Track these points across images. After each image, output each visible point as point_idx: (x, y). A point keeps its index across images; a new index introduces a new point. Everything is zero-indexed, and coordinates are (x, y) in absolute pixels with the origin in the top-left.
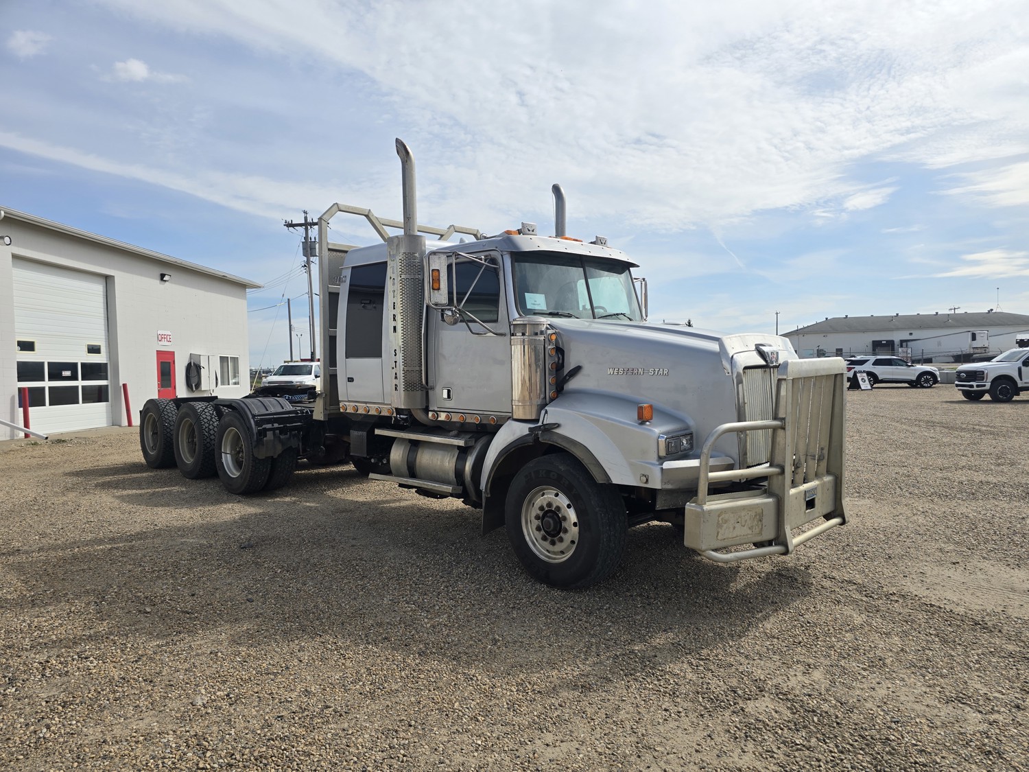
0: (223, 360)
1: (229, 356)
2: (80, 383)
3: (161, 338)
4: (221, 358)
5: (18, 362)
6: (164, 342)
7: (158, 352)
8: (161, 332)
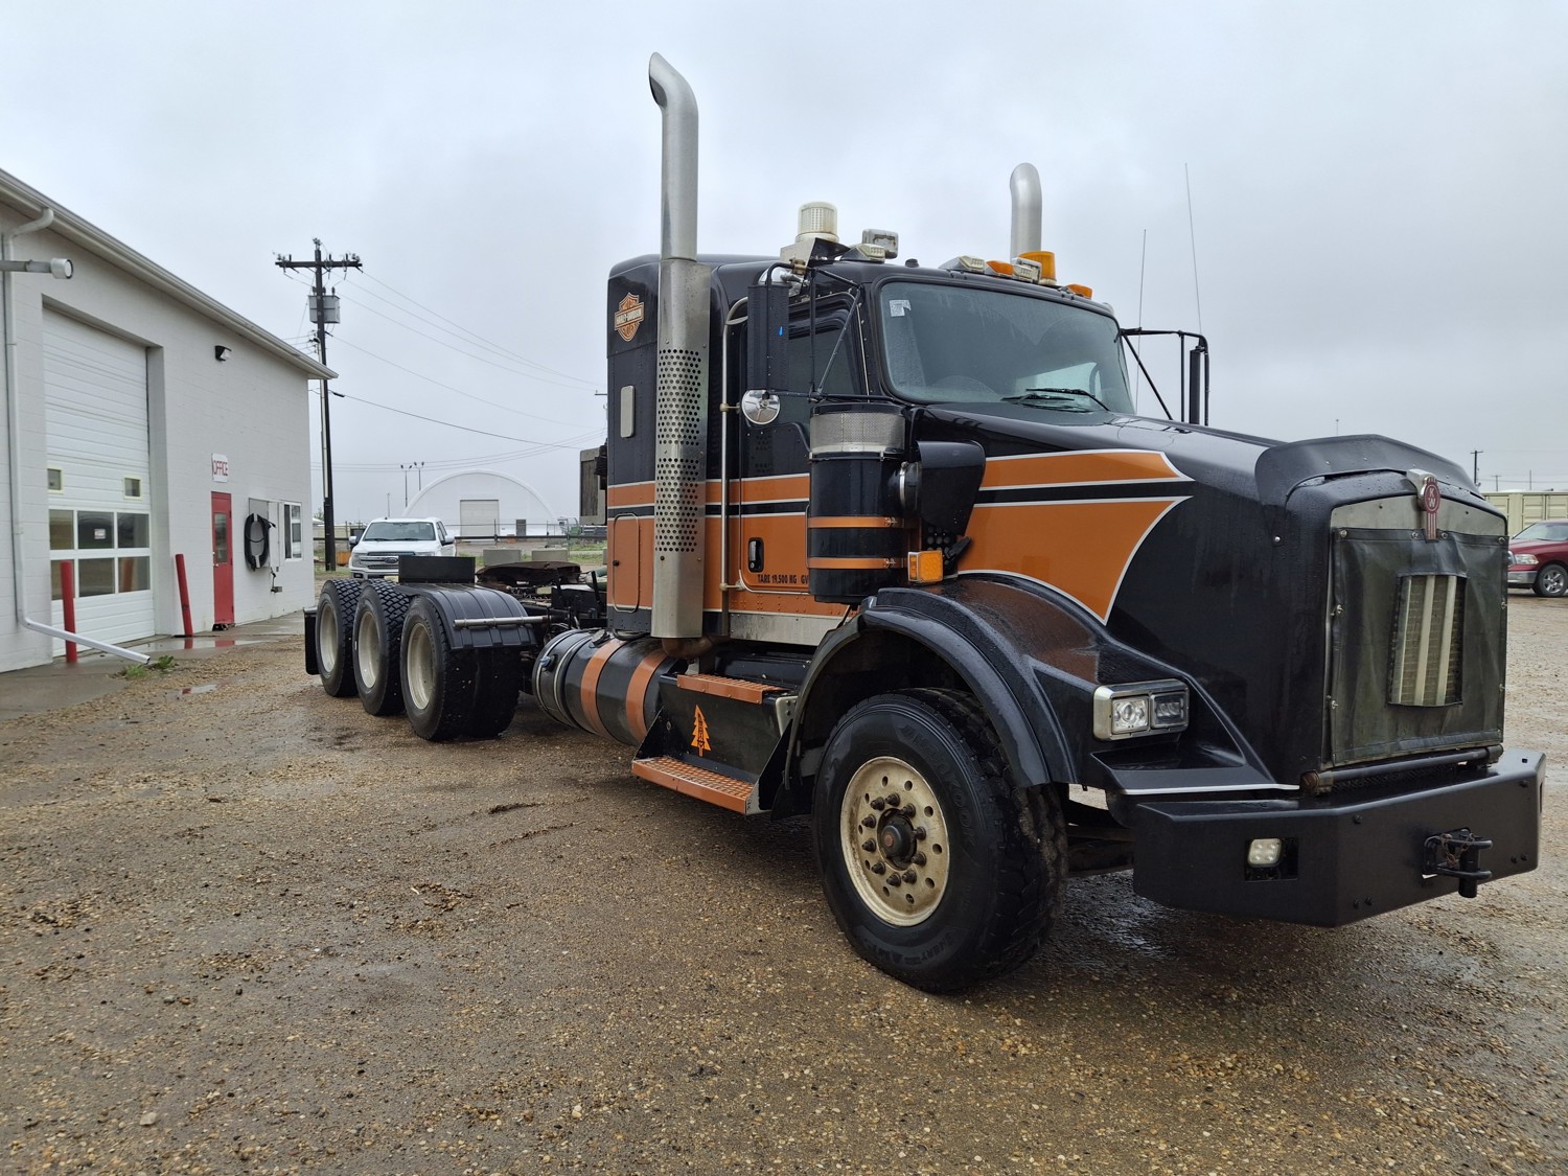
0: (287, 512)
1: (292, 504)
2: (116, 553)
3: (217, 467)
4: (285, 508)
5: (51, 511)
6: (219, 477)
7: (215, 495)
8: (216, 457)
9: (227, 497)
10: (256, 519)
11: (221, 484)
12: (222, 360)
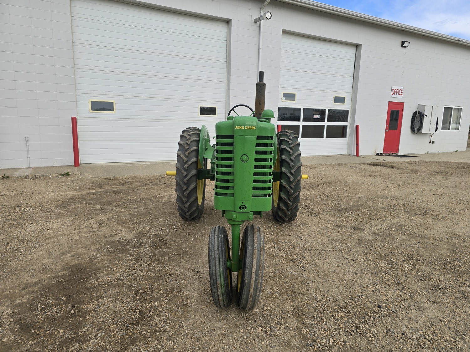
0: (448, 110)
1: (453, 107)
2: (326, 124)
3: (394, 92)
4: (446, 109)
5: (278, 107)
6: (396, 95)
7: (390, 103)
8: (394, 88)
9: (402, 104)
10: (418, 113)
11: (396, 98)
12: (405, 47)
